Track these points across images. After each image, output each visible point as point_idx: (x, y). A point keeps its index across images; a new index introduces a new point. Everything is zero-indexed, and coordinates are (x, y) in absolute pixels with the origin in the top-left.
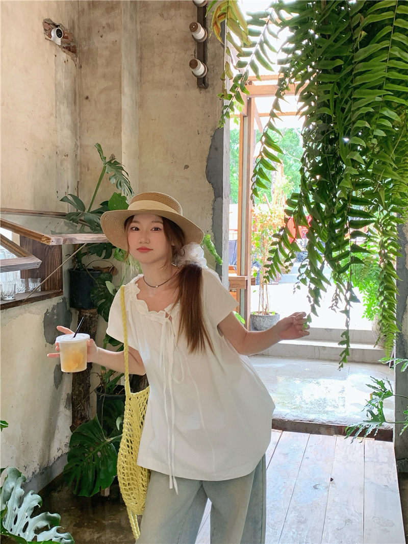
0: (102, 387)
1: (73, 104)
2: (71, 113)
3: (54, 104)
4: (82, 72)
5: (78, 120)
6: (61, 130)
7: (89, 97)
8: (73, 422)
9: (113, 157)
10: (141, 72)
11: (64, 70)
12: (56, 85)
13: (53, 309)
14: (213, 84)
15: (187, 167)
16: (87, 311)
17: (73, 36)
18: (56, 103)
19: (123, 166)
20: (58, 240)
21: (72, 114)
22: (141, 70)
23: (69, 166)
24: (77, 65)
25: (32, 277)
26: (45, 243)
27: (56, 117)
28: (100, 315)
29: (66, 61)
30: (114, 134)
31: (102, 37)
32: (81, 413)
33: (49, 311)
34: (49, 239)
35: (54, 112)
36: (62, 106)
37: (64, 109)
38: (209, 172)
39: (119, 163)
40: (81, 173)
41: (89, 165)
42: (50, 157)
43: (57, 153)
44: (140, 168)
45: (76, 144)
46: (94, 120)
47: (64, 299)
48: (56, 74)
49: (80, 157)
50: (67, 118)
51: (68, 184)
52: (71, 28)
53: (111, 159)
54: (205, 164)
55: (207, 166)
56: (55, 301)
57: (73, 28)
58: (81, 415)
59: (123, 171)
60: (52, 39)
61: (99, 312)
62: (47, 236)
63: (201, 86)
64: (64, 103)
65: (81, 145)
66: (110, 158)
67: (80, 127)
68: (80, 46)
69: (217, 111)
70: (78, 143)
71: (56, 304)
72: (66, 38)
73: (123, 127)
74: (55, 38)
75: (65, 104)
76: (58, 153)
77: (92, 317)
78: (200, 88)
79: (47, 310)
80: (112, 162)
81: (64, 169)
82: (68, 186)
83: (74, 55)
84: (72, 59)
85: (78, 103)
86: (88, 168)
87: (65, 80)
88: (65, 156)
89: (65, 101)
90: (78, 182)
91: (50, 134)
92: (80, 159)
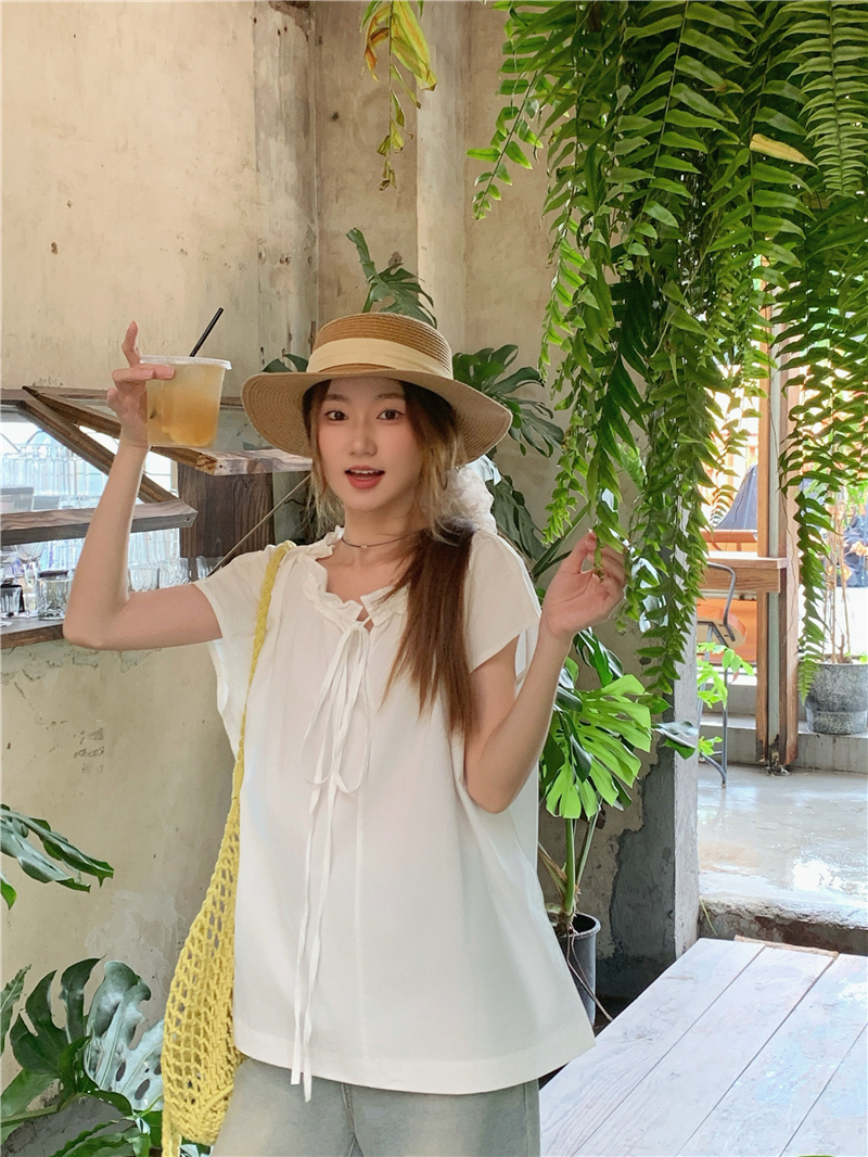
1: (302, 134)
3: (252, 138)
4: (324, 54)
5: (315, 170)
6: (271, 199)
7: (340, 114)
9: (396, 260)
10: (470, 44)
11: (277, 54)
12: (256, 90)
18: (257, 136)
19: (420, 283)
20: (235, 464)
21: (299, 158)
22: (470, 39)
23: (293, 287)
24: (311, 38)
25: (207, 555)
26: (205, 469)
27: (258, 170)
29: (282, 32)
30: (399, 201)
34: (214, 461)
35: (252, 158)
36: (272, 142)
37: (280, 151)
39: (411, 276)
40: (323, 302)
41: (341, 282)
42: (242, 267)
43: (260, 256)
44: (467, 285)
45: (310, 231)
46: (352, 171)
48: (256, 65)
49: (321, 262)
50: (287, 170)
51: (289, 329)
53: (393, 263)
59: (420, 295)
62: (210, 454)
64: (277, 134)
65: (322, 232)
66: (389, 263)
67: (320, 189)
70: (316, 229)
73: (422, 185)
75: (282, 137)
76: (263, 255)
80: (393, 272)
81: (278, 293)
82: (290, 335)
83: (304, 13)
84: (297, 24)
85: (313, 130)
86: (340, 290)
87: (280, 76)
88: (281, 262)
89: (281, 129)
90: (313, 324)
91: (243, 212)
92: (320, 268)
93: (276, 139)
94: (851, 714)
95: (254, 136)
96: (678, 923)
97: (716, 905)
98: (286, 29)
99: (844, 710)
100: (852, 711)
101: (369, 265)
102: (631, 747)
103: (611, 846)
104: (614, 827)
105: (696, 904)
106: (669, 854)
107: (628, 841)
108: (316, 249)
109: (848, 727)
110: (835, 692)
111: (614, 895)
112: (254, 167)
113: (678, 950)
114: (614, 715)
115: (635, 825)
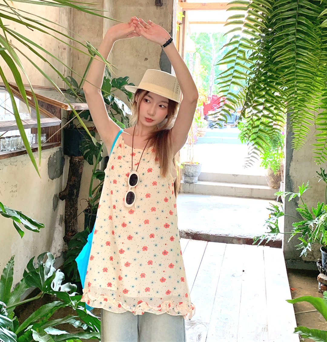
0: (89, 209)
1: (69, 13)
2: (68, 20)
3: (58, 13)
5: (72, 24)
8: (66, 234)
13: (54, 155)
14: (166, 4)
15: (146, 59)
16: (77, 157)
23: (66, 56)
26: (64, 108)
28: (85, 160)
32: (72, 228)
33: (51, 157)
34: (67, 106)
35: (58, 19)
36: (62, 14)
37: (64, 17)
38: (161, 63)
40: (73, 61)
41: (79, 56)
42: (54, 50)
44: (113, 59)
45: (70, 41)
46: (83, 25)
47: (60, 148)
50: (65, 23)
51: (65, 69)
54: (159, 57)
55: (160, 59)
56: (55, 150)
58: (72, 229)
61: (85, 158)
62: (66, 104)
63: (158, 5)
65: (73, 42)
67: (74, 29)
69: (168, 22)
71: (55, 152)
73: (104, 31)
75: (65, 14)
76: (60, 47)
77: (80, 162)
78: (157, 5)
79: (50, 156)
81: (63, 58)
85: (72, 12)
86: (78, 58)
88: (64, 49)
92: (73, 51)
94: (194, 178)
99: (193, 177)
100: (195, 177)
108: (72, 46)
109: (193, 181)
110: (191, 172)
112: (58, 22)
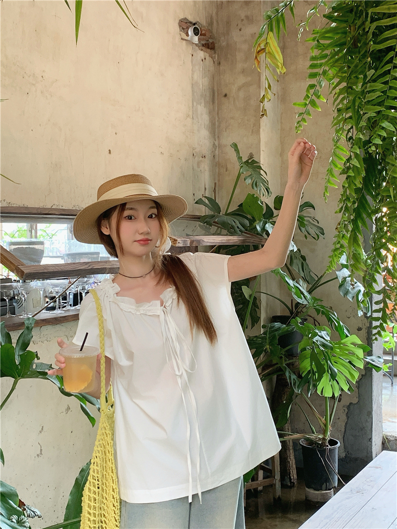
1: (211, 104)
2: (210, 113)
4: (221, 69)
5: (217, 118)
6: (198, 131)
7: (228, 94)
9: (251, 156)
11: (201, 69)
12: (192, 84)
17: (212, 32)
18: (193, 104)
19: (261, 165)
20: (185, 242)
23: (207, 168)
24: (216, 63)
26: (172, 244)
27: (193, 118)
29: (204, 60)
30: (252, 130)
31: (240, 30)
35: (191, 113)
36: (199, 107)
37: (203, 111)
39: (257, 162)
40: (219, 174)
41: (228, 166)
42: (186, 160)
43: (193, 155)
44: (281, 166)
45: (214, 144)
46: (232, 118)
48: (193, 74)
49: (219, 157)
50: (205, 118)
51: (205, 185)
52: (209, 24)
57: (211, 23)
59: (261, 171)
60: (189, 38)
62: (174, 237)
64: (201, 103)
65: (219, 145)
66: (248, 157)
67: (219, 126)
68: (219, 41)
70: (216, 143)
72: (204, 35)
73: (262, 124)
74: (192, 37)
75: (203, 104)
76: (195, 155)
80: (250, 161)
81: (201, 170)
82: (205, 188)
83: (213, 52)
84: (210, 56)
85: (216, 102)
86: (226, 169)
87: (202, 79)
88: (202, 157)
89: (203, 101)
90: (215, 184)
91: (187, 136)
92: (218, 160)
93: (201, 105)
95: (191, 104)
96: (373, 444)
97: (390, 436)
98: (205, 59)
101: (240, 158)
102: (354, 366)
103: (344, 410)
104: (346, 401)
105: (381, 436)
106: (370, 414)
107: (352, 407)
108: (217, 152)
111: (345, 430)
112: (191, 117)
113: (374, 455)
114: (347, 352)
115: (355, 401)
